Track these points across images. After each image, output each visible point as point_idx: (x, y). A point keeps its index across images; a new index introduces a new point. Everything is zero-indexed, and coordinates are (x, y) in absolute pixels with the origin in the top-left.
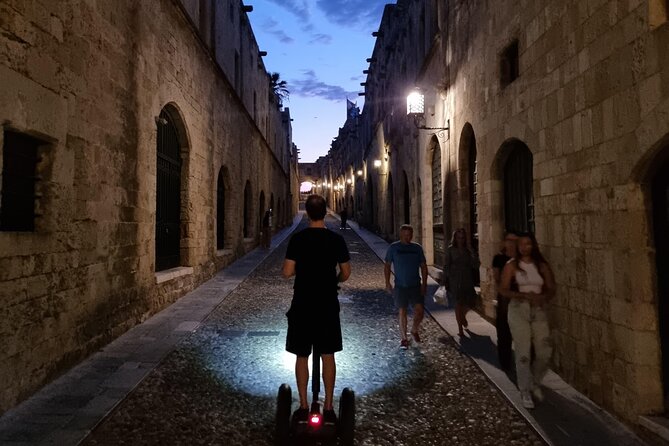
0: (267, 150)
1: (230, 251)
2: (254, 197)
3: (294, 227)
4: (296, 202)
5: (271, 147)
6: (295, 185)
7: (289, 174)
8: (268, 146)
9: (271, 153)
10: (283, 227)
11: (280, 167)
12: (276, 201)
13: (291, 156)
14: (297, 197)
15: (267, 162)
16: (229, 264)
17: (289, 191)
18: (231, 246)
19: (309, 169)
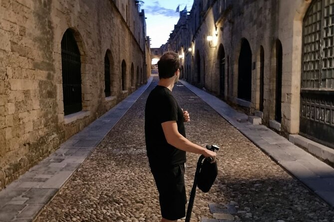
0: (127, 30)
1: (88, 113)
2: (116, 64)
3: (148, 85)
4: (149, 69)
5: (131, 29)
6: (148, 59)
7: (145, 52)
8: (128, 28)
9: (131, 33)
10: (141, 85)
11: (138, 45)
12: (135, 69)
13: (146, 41)
14: (150, 67)
15: (128, 40)
16: (85, 126)
17: (144, 62)
18: (89, 108)
19: (156, 52)
